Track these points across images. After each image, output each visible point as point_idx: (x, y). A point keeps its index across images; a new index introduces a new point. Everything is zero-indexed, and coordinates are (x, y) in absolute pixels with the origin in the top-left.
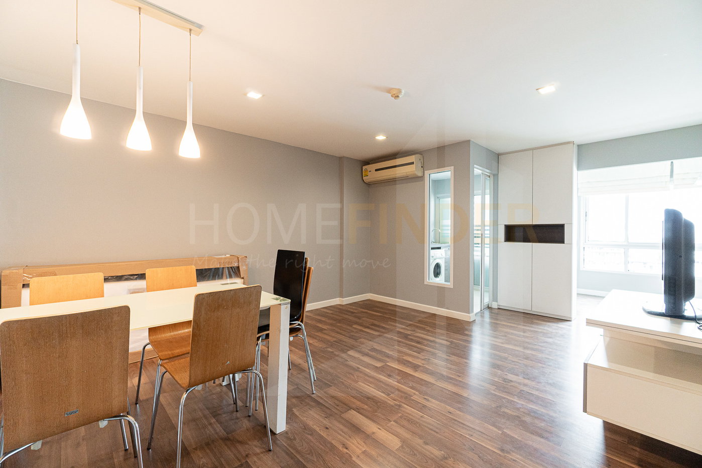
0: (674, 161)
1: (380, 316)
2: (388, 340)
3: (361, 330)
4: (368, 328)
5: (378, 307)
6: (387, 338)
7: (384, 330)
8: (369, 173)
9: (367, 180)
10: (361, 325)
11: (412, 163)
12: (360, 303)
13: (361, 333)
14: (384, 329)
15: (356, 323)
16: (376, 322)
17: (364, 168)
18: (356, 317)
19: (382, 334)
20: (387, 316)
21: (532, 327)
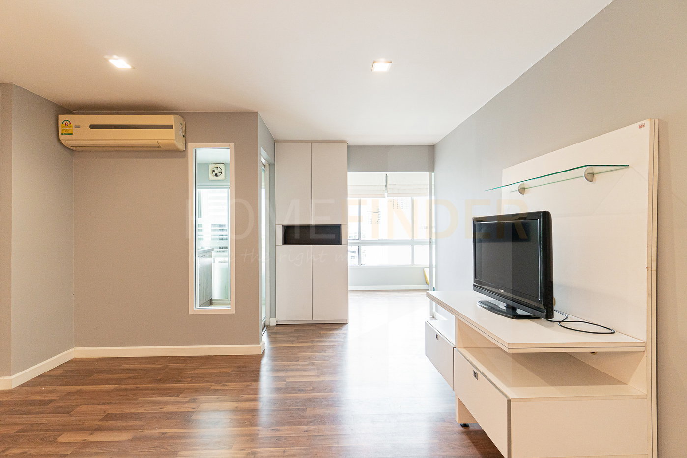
0: (388, 173)
1: (113, 391)
2: (157, 443)
3: (86, 444)
4: (99, 429)
5: (100, 371)
6: (153, 439)
7: (137, 423)
8: (75, 130)
9: (69, 142)
10: (79, 429)
11: (171, 127)
12: (54, 373)
13: (88, 450)
14: (136, 419)
15: (66, 428)
16: (111, 409)
17: (62, 118)
18: (56, 411)
19: (138, 433)
20: (128, 386)
21: (322, 341)
